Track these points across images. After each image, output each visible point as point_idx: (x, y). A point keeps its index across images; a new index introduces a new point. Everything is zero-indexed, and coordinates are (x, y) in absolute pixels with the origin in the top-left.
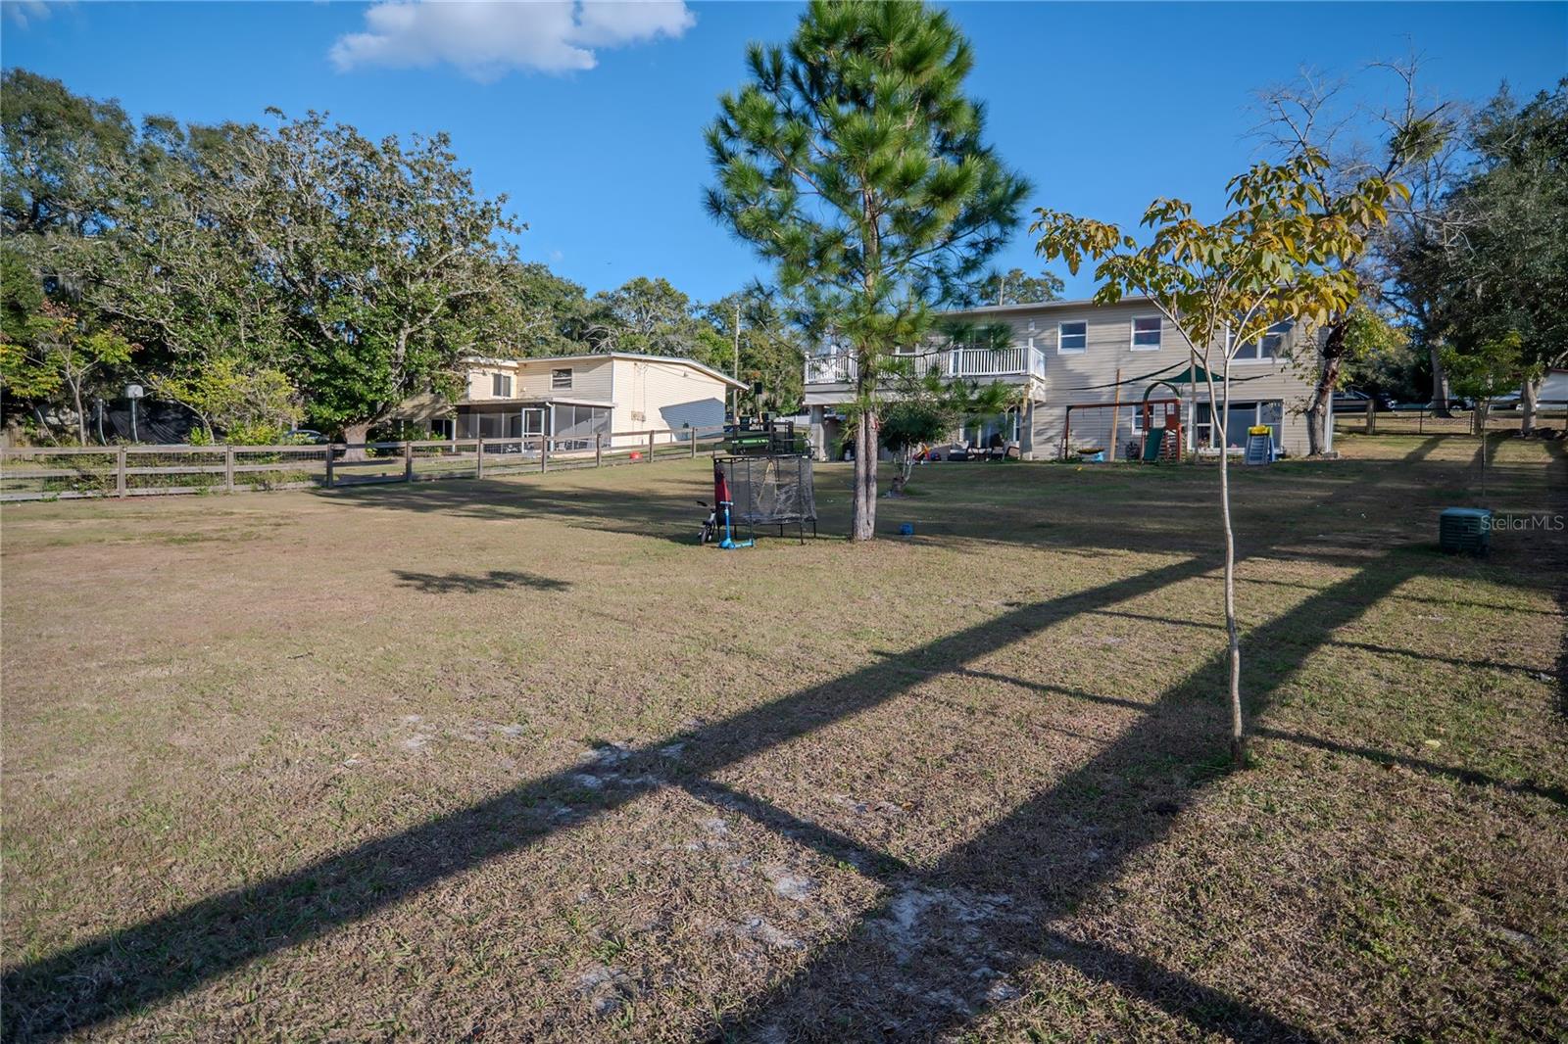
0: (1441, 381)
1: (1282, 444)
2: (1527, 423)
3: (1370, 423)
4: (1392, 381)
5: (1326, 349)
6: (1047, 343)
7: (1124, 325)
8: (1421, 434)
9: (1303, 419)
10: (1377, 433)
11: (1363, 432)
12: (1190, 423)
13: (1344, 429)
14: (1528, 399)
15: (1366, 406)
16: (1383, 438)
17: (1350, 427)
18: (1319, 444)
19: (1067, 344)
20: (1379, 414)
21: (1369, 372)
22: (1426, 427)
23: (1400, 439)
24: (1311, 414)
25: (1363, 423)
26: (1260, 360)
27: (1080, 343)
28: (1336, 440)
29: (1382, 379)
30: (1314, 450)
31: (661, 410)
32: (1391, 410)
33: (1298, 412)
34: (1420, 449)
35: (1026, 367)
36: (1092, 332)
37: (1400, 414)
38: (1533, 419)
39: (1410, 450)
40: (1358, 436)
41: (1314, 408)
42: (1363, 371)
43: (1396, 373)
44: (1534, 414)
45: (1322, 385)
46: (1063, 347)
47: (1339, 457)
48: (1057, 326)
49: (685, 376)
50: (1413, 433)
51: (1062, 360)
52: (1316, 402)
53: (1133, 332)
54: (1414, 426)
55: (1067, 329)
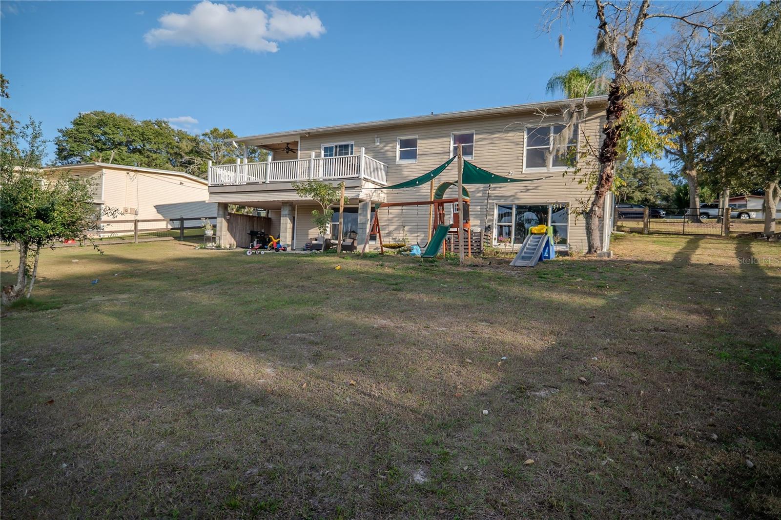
0: (694, 198)
1: (568, 241)
2: (767, 227)
3: (646, 225)
4: (664, 203)
5: (602, 155)
6: (390, 154)
7: (445, 139)
8: (684, 234)
9: (582, 219)
10: (650, 233)
11: (640, 232)
12: (495, 222)
13: (627, 229)
14: (769, 208)
15: (642, 214)
16: (655, 238)
17: (631, 228)
18: (597, 243)
19: (404, 156)
20: (652, 220)
21: (652, 197)
22: (688, 229)
23: (669, 239)
24: (588, 215)
25: (641, 225)
26: (551, 169)
27: (412, 155)
28: (615, 238)
29: (658, 202)
30: (591, 249)
31: (156, 207)
32: (663, 217)
33: (579, 214)
34: (684, 248)
35: (358, 172)
36: (422, 145)
37: (668, 220)
38: (773, 224)
39: (677, 250)
40: (637, 235)
41: (591, 210)
42: (648, 197)
43: (666, 198)
44: (774, 220)
45: (598, 188)
46: (401, 158)
47: (612, 257)
48: (396, 141)
49: (181, 183)
50: (678, 234)
51: (400, 168)
52: (593, 204)
53: (452, 146)
54: (679, 228)
55: (404, 144)
